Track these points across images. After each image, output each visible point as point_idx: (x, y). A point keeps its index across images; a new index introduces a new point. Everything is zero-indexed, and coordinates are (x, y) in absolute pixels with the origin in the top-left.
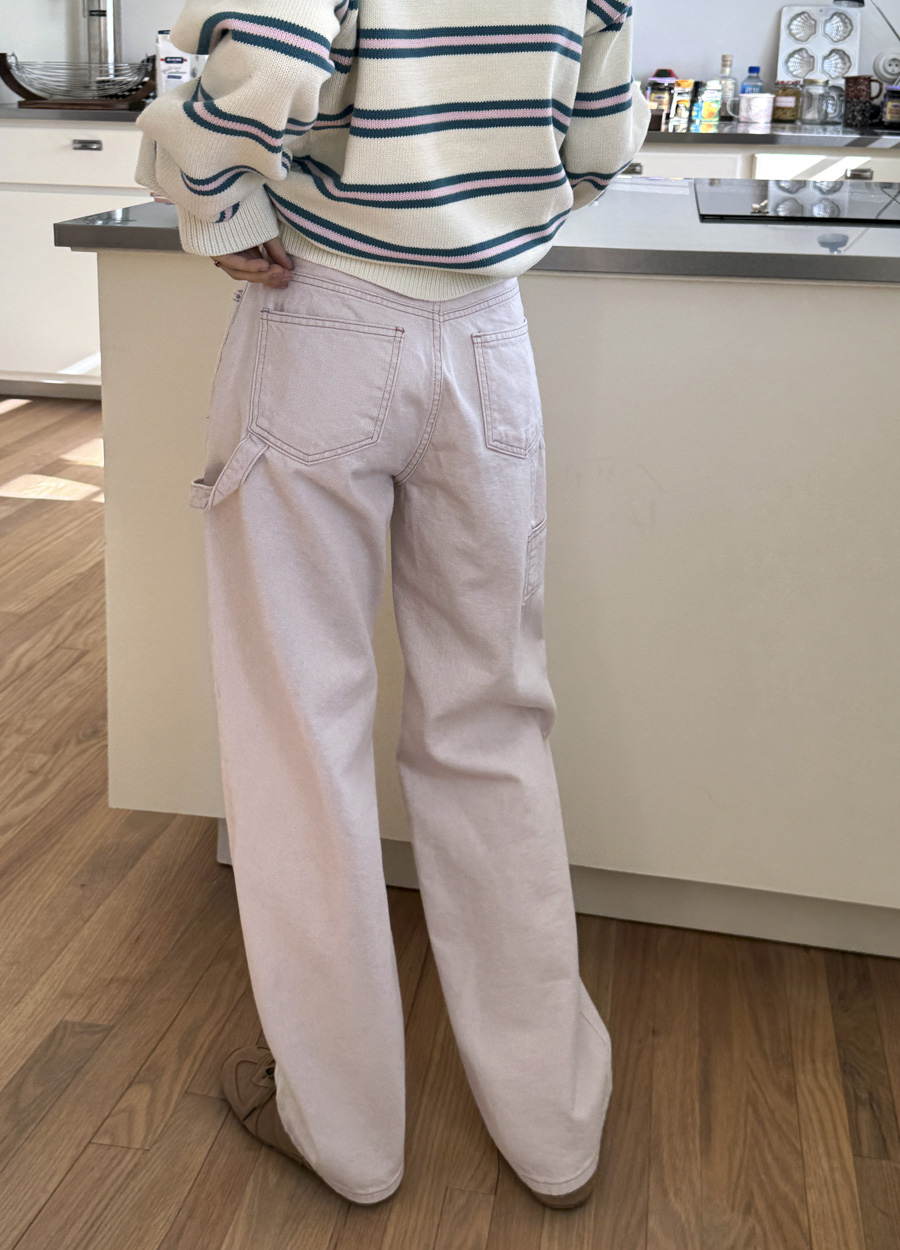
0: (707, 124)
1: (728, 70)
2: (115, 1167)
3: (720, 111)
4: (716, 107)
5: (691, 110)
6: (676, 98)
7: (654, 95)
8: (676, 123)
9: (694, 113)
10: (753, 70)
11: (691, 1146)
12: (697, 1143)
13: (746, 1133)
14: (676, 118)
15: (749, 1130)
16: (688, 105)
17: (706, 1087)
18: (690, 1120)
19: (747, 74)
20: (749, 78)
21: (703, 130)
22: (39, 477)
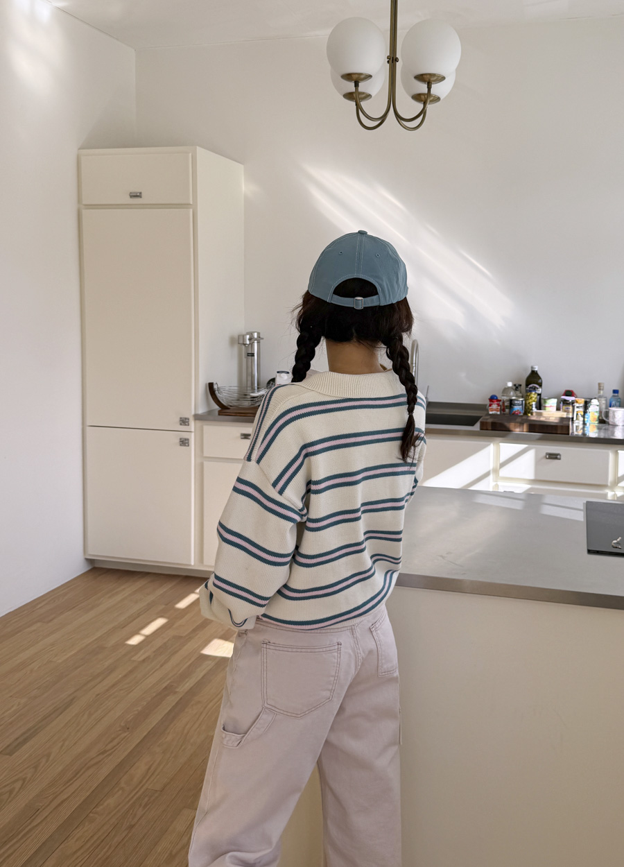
0: (593, 432)
1: (602, 392)
3: (599, 417)
4: (597, 415)
5: (584, 417)
6: (576, 410)
7: (564, 407)
8: (577, 424)
9: (586, 419)
10: (615, 392)
14: (577, 421)
16: (582, 414)
19: (612, 394)
20: (613, 396)
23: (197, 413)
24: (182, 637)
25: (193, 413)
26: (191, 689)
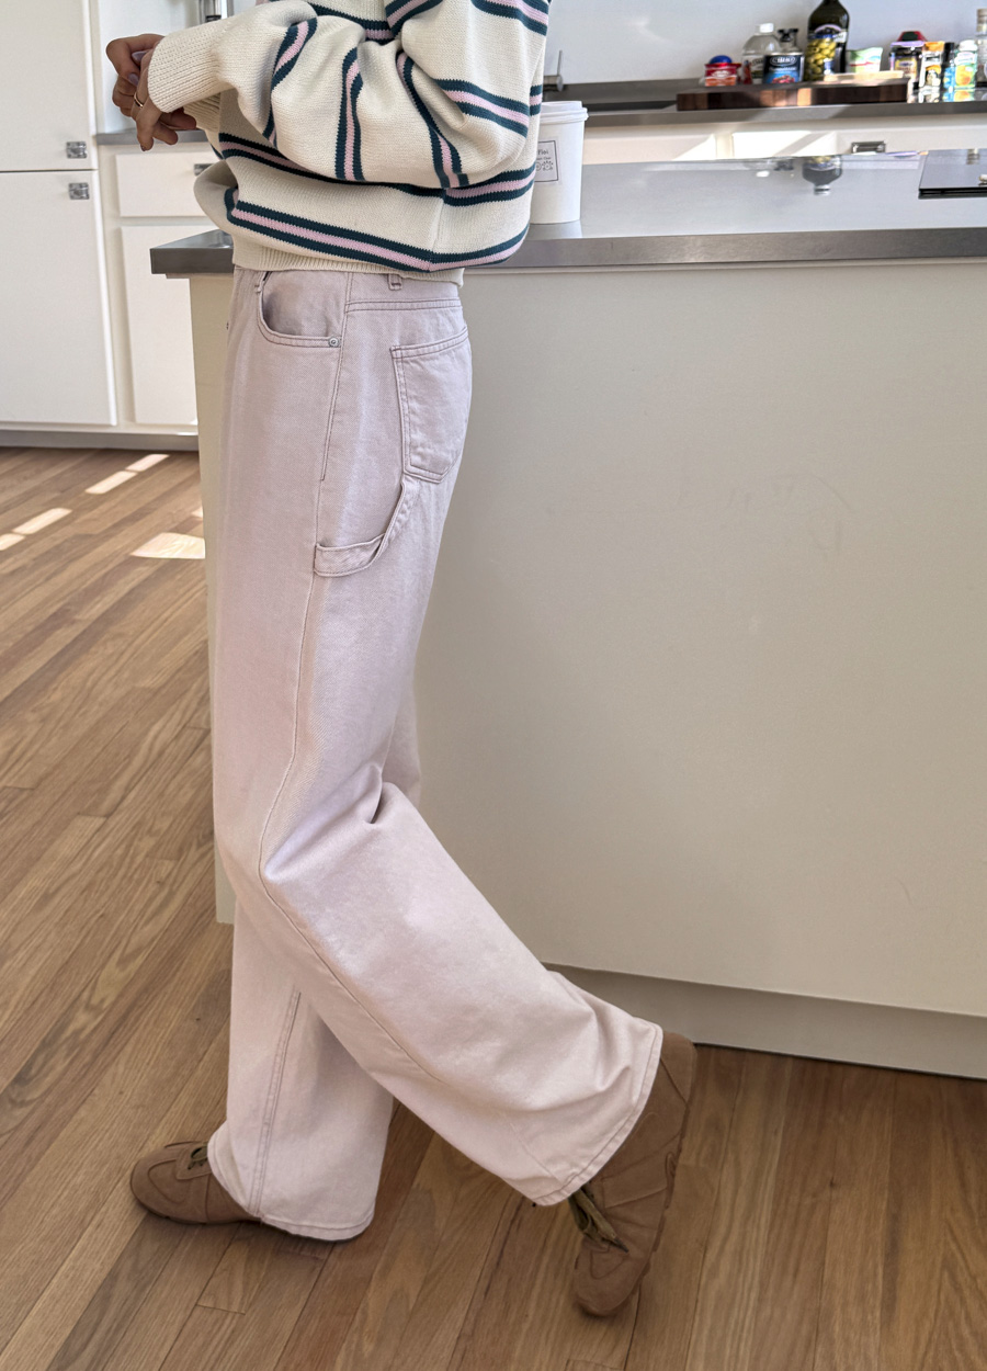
0: (962, 92)
1: (985, 27)
2: (216, 1333)
3: (976, 77)
4: (972, 72)
5: (941, 77)
6: (925, 64)
7: (898, 62)
8: (926, 93)
9: (946, 80)
11: (869, 1317)
12: (878, 1314)
13: (939, 1302)
14: (926, 87)
15: (942, 1298)
16: (939, 71)
17: (893, 1250)
18: (870, 1286)
21: (957, 98)
22: (174, 536)
23: (101, 131)
24: (90, 536)
25: (93, 131)
26: (104, 614)
